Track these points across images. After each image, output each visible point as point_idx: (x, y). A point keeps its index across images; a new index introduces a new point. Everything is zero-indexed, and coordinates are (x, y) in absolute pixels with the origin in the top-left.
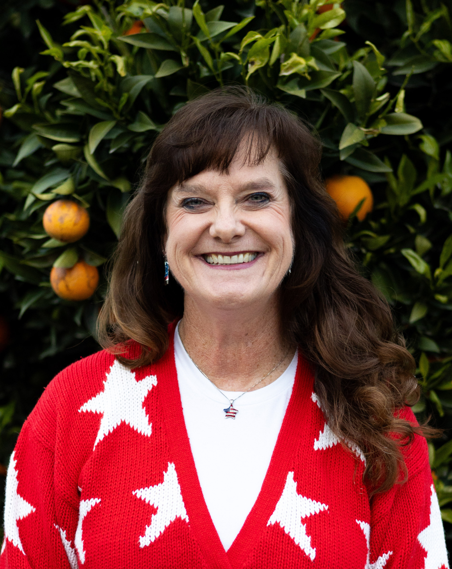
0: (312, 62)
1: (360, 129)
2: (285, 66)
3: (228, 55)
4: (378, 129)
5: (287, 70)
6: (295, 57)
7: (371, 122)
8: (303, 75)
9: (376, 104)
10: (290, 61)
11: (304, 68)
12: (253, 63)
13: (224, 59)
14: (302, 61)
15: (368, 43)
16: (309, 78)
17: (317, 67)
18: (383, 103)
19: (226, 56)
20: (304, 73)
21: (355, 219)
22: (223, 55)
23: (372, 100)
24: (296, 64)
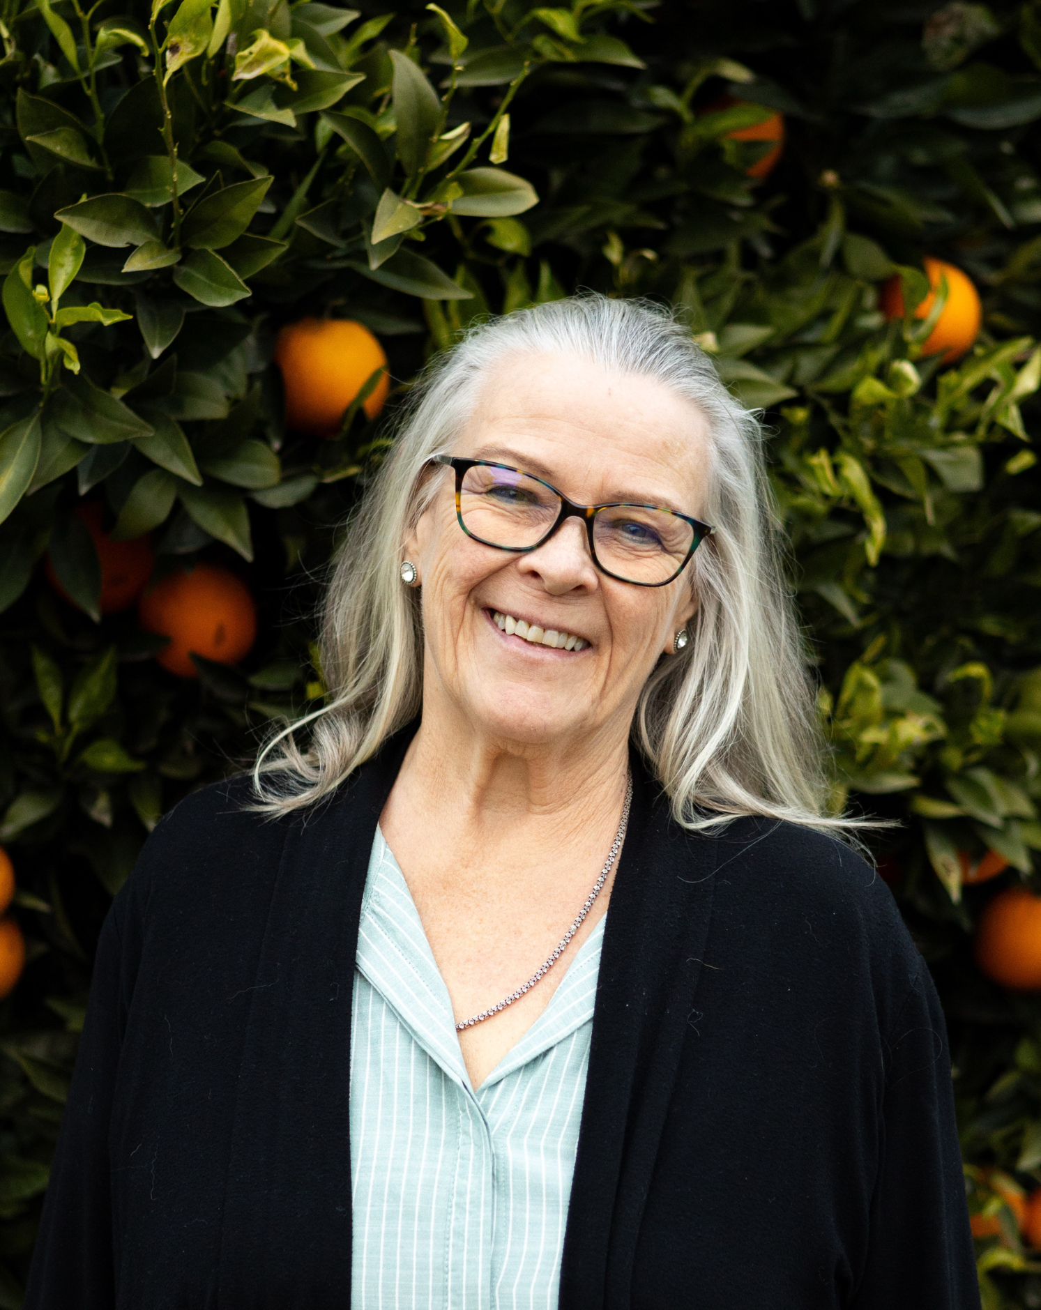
0: (299, 51)
1: (405, 204)
2: (244, 58)
3: (117, 35)
4: (445, 204)
5: (251, 66)
6: (265, 39)
7: (429, 186)
8: (280, 79)
9: (443, 146)
10: (255, 48)
11: (284, 64)
12: (175, 49)
13: (105, 44)
14: (281, 46)
15: (432, 7)
16: (294, 86)
17: (311, 64)
18: (457, 145)
19: (112, 37)
20: (284, 75)
21: (360, 413)
22: (103, 35)
23: (435, 138)
24: (268, 55)
